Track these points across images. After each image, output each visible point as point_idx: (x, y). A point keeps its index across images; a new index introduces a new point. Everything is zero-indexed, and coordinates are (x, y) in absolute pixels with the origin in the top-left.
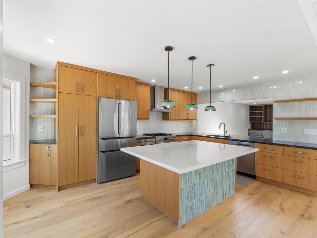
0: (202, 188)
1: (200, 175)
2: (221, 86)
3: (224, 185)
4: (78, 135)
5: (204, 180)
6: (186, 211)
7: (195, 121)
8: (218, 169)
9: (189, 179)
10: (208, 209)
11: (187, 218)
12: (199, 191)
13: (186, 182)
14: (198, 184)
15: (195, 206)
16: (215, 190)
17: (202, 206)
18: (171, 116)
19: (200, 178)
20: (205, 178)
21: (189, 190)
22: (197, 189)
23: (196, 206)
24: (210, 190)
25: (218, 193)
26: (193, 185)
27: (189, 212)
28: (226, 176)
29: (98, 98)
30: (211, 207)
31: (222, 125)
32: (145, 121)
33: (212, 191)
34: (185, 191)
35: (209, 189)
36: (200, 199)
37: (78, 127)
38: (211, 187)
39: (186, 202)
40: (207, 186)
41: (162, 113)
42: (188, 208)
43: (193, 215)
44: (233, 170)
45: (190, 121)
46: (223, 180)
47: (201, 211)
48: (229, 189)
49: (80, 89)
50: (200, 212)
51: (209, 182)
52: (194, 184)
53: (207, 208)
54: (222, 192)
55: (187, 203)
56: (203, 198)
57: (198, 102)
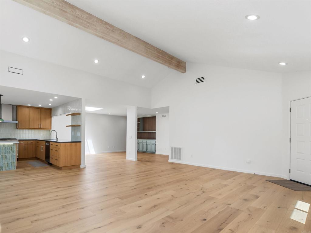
28: (2, 157)
48: (8, 165)
57: (52, 115)
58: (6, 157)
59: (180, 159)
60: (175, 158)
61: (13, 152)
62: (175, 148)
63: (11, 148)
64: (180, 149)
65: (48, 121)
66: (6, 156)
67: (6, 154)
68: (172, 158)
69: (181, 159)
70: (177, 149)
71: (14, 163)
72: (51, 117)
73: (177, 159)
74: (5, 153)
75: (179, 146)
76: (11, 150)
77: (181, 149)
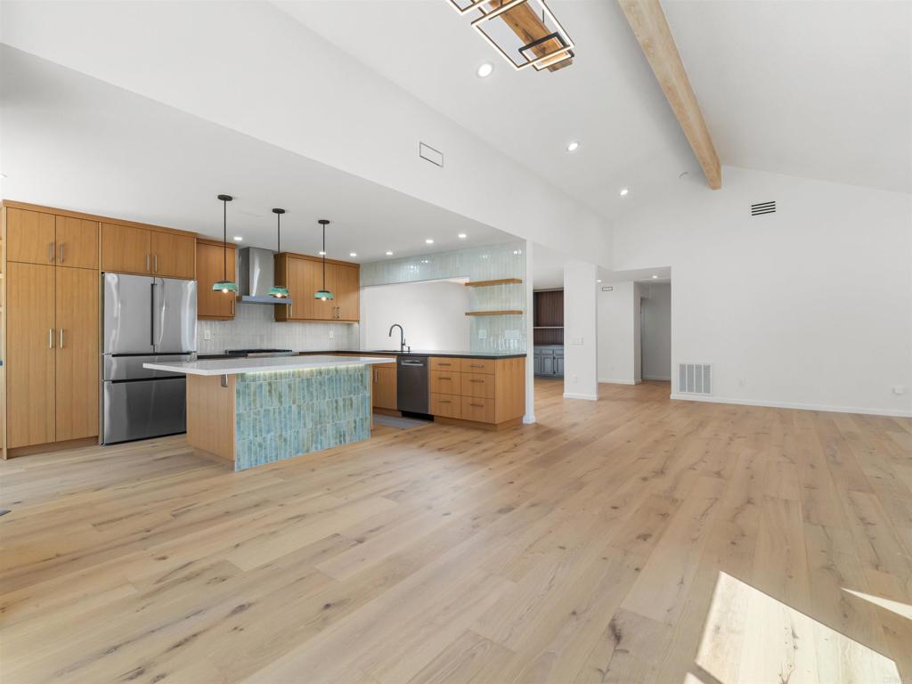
0: (285, 417)
1: (280, 397)
2: (389, 253)
3: (340, 420)
4: (55, 346)
5: (290, 407)
6: (250, 449)
7: (356, 325)
8: (325, 392)
9: (254, 400)
10: (300, 454)
11: (253, 459)
12: (278, 424)
13: (250, 405)
14: (277, 411)
15: (271, 445)
16: (319, 426)
17: (288, 447)
18: (291, 312)
19: (281, 402)
20: (294, 403)
21: (256, 419)
22: (275, 419)
23: (273, 445)
24: (305, 424)
25: (325, 431)
26: (265, 411)
27: (256, 451)
28: (344, 406)
29: (102, 273)
30: (307, 451)
31: (396, 330)
32: (228, 323)
33: (310, 425)
34: (247, 419)
35: (302, 421)
36: (281, 435)
37: (55, 331)
38: (308, 420)
39: (249, 435)
40: (296, 417)
41: (273, 306)
42: (254, 445)
43: (266, 457)
44: (364, 398)
45: (348, 324)
46: (337, 411)
47: (285, 455)
48: (355, 428)
49: (58, 253)
50: (283, 456)
51: (302, 412)
52: (267, 411)
53: (298, 452)
54: (334, 432)
55: (251, 437)
56: (288, 434)
57: (361, 283)
58: (351, 405)
59: (707, 390)
60: (691, 390)
61: (365, 388)
62: (691, 367)
63: (362, 375)
64: (707, 368)
65: (353, 297)
66: (351, 400)
67: (352, 395)
68: (682, 389)
69: (709, 392)
70: (699, 367)
71: (366, 418)
72: (357, 288)
73: (699, 390)
74: (350, 393)
75: (702, 361)
76: (362, 381)
77: (709, 366)
